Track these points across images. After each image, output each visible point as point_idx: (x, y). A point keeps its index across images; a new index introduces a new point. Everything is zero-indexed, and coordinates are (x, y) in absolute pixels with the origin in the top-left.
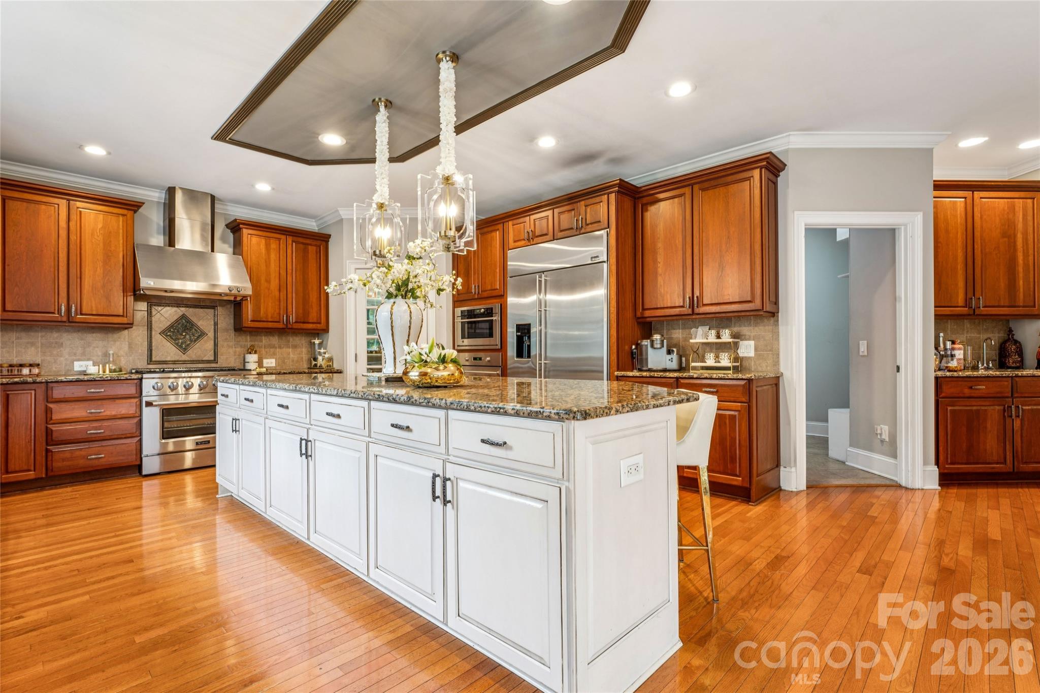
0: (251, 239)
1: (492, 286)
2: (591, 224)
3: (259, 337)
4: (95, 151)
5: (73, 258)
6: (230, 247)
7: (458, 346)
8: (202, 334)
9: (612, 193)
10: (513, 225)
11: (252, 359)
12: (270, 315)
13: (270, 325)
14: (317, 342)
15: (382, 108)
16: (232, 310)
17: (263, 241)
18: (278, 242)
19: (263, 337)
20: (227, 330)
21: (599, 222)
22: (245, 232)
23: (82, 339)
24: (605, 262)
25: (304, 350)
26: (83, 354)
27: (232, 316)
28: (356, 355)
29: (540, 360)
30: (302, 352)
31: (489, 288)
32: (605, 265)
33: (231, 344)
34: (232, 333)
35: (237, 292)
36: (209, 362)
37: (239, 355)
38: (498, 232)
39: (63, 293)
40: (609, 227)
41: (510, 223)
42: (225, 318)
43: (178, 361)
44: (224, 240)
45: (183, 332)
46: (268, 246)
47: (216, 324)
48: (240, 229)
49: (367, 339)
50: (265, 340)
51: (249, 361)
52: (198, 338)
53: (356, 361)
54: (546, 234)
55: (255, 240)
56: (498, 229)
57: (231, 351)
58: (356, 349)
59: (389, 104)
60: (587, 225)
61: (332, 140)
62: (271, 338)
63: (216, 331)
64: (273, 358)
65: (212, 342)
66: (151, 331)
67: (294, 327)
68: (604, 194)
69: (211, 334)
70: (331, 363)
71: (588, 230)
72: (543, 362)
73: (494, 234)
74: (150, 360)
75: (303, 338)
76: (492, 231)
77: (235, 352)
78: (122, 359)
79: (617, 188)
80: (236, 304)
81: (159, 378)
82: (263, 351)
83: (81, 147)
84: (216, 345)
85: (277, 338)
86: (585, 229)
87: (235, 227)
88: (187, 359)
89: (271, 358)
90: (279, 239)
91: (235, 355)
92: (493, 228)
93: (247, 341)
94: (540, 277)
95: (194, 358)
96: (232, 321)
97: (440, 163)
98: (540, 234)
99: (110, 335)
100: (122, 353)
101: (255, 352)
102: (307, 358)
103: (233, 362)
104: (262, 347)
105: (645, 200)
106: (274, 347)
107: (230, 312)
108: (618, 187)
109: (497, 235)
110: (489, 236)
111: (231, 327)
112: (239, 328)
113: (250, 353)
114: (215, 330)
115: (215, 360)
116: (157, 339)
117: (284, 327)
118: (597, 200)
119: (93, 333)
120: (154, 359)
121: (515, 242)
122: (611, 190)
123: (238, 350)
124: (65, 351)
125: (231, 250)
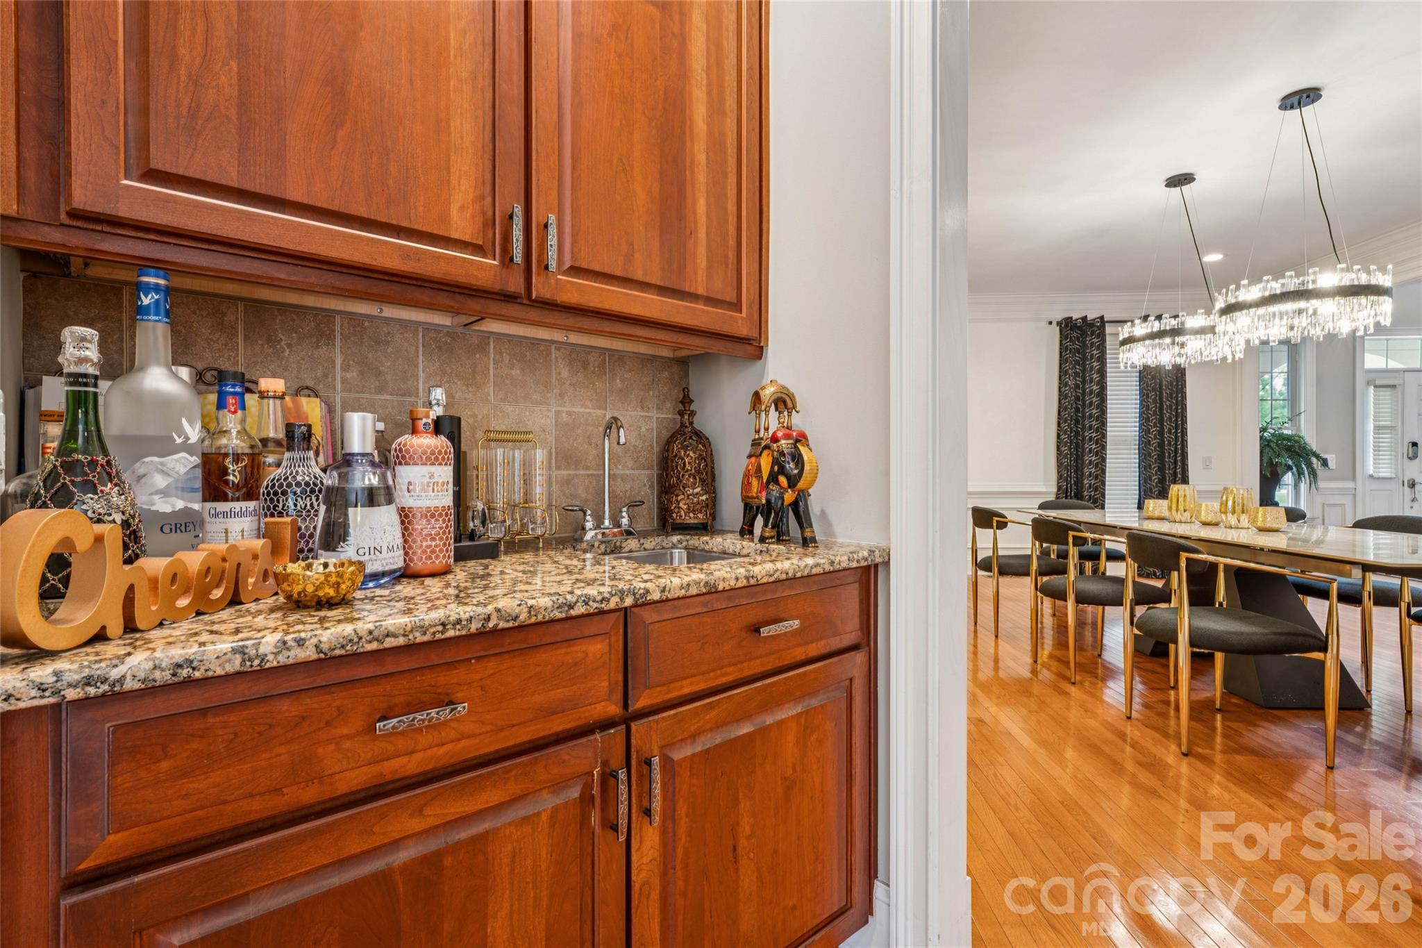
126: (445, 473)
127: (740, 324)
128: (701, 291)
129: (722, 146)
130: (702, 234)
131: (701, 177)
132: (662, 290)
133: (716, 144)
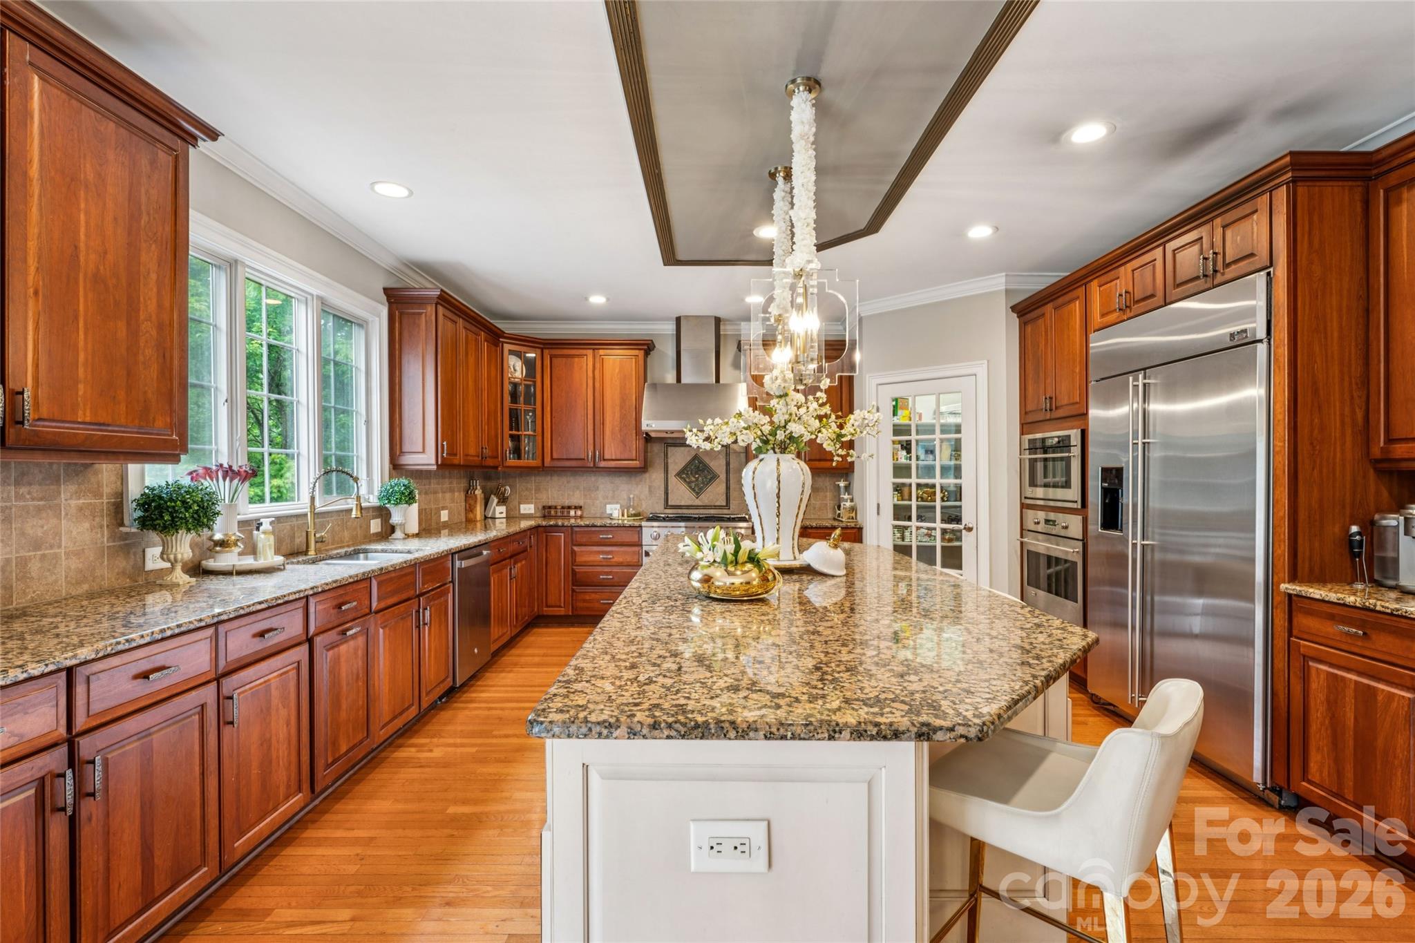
1: (1069, 397)
2: (1236, 262)
4: (597, 300)
5: (597, 405)
7: (1025, 498)
8: (714, 477)
9: (1278, 186)
10: (1100, 286)
14: (842, 484)
15: (781, 181)
20: (739, 471)
21: (1252, 255)
23: (612, 483)
24: (1260, 341)
25: (829, 494)
26: (613, 497)
28: (878, 505)
29: (1134, 537)
30: (826, 497)
31: (1065, 401)
32: (1262, 349)
36: (720, 507)
38: (1077, 302)
39: (591, 441)
40: (1271, 265)
41: (1094, 284)
42: (737, 457)
43: (691, 506)
45: (696, 473)
47: (728, 464)
49: (894, 484)
52: (710, 480)
53: (878, 514)
54: (1152, 296)
56: (1078, 298)
58: (878, 497)
60: (1227, 266)
63: (728, 472)
65: (725, 485)
66: (667, 473)
68: (1263, 193)
69: (723, 476)
70: (853, 515)
71: (1230, 276)
72: (1139, 542)
73: (1072, 305)
74: (667, 506)
75: (828, 479)
76: (1070, 302)
78: (643, 503)
79: (1290, 175)
81: (659, 527)
83: (586, 299)
84: (728, 488)
86: (1223, 274)
88: (700, 504)
92: (1067, 298)
94: (1135, 380)
95: (706, 502)
98: (1142, 296)
99: (633, 479)
100: (642, 497)
102: (832, 505)
108: (1293, 170)
109: (1077, 306)
110: (1066, 309)
114: (727, 470)
115: (728, 505)
116: (673, 480)
118: (1248, 208)
119: (620, 476)
120: (670, 504)
121: (1103, 315)
122: (1277, 181)
124: (600, 494)
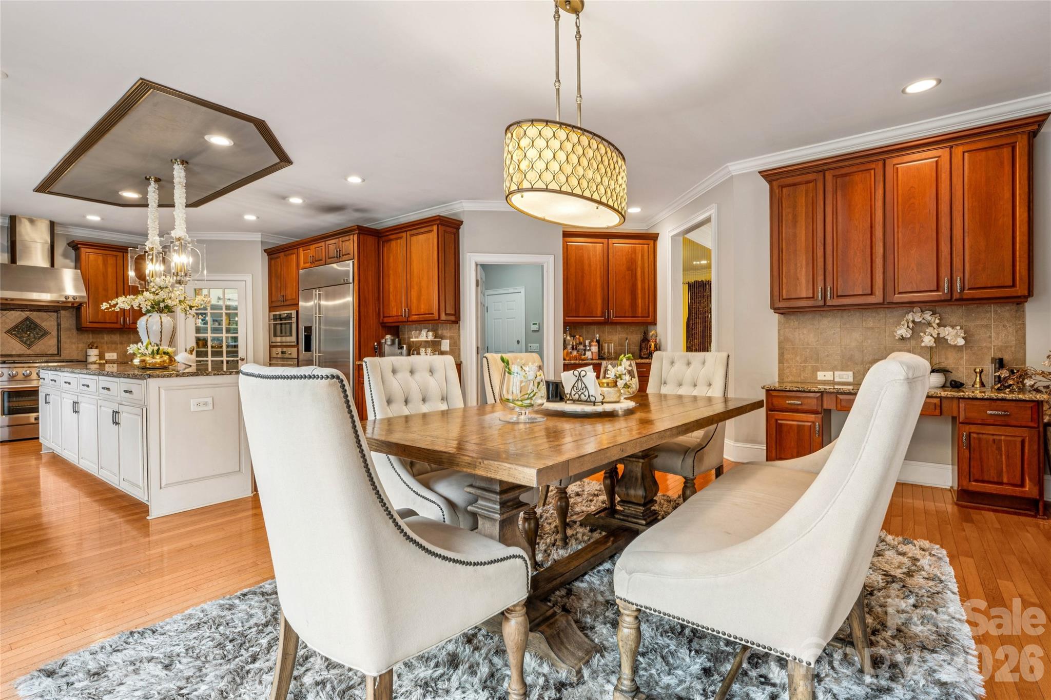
0: (90, 257)
1: (291, 296)
2: (345, 255)
3: (100, 335)
6: (72, 261)
7: (272, 342)
8: (46, 333)
10: (303, 251)
11: (93, 354)
12: (107, 318)
13: (108, 326)
15: (152, 183)
16: (74, 313)
17: (101, 258)
18: (115, 258)
19: (105, 336)
20: (69, 330)
21: (349, 254)
22: (84, 251)
24: (351, 283)
27: (74, 318)
29: (316, 353)
31: (289, 298)
32: (351, 285)
33: (74, 340)
34: (75, 332)
35: (73, 300)
36: (52, 355)
37: (82, 350)
38: (294, 255)
40: (354, 259)
41: (301, 249)
42: (67, 320)
43: (23, 354)
44: (65, 256)
45: (27, 331)
46: (105, 263)
47: (59, 325)
48: (78, 248)
49: (196, 337)
50: (106, 338)
51: (91, 354)
52: (42, 336)
54: (321, 260)
55: (92, 257)
56: (294, 253)
57: (74, 347)
58: (186, 345)
59: (157, 180)
60: (343, 255)
61: (130, 195)
62: (113, 336)
64: (115, 352)
65: (56, 340)
67: (131, 327)
68: (351, 234)
69: (54, 333)
71: (343, 259)
72: (317, 355)
73: (292, 256)
76: (291, 254)
77: (78, 347)
80: (76, 308)
82: (105, 347)
84: (59, 341)
85: (118, 336)
87: (75, 246)
88: (31, 352)
89: (112, 352)
90: (116, 256)
91: (78, 350)
92: (291, 252)
93: (90, 338)
94: (316, 292)
95: (38, 352)
96: (75, 322)
97: (174, 229)
98: (318, 259)
101: (97, 348)
103: (75, 355)
104: (104, 343)
105: (384, 239)
106: (116, 343)
107: (72, 315)
108: (359, 230)
109: (294, 257)
110: (289, 257)
111: (74, 327)
112: (81, 329)
113: (91, 348)
114: (58, 329)
115: (58, 354)
116: (3, 337)
117: (121, 327)
118: (347, 238)
121: (304, 263)
122: (354, 232)
123: (81, 345)
125: (73, 264)
126: (597, 347)
127: (650, 320)
128: (640, 315)
129: (645, 289)
130: (640, 305)
131: (640, 296)
132: (632, 317)
133: (643, 289)
